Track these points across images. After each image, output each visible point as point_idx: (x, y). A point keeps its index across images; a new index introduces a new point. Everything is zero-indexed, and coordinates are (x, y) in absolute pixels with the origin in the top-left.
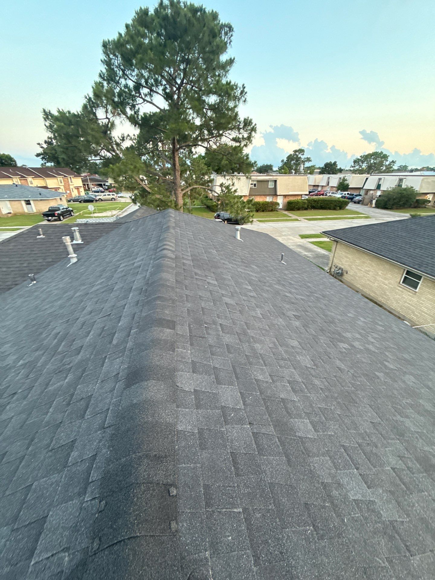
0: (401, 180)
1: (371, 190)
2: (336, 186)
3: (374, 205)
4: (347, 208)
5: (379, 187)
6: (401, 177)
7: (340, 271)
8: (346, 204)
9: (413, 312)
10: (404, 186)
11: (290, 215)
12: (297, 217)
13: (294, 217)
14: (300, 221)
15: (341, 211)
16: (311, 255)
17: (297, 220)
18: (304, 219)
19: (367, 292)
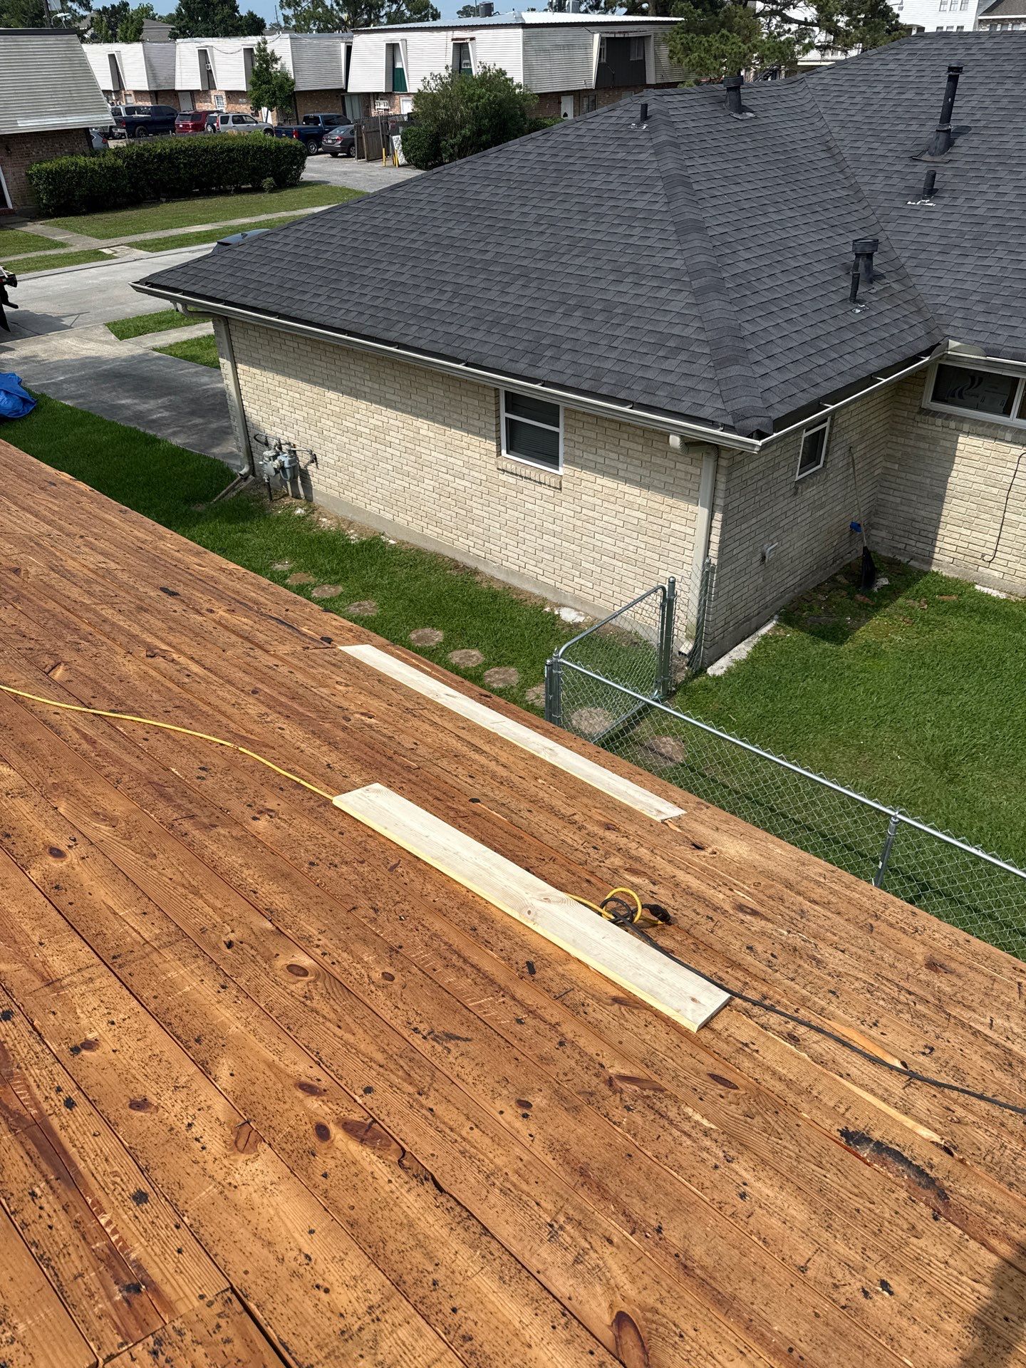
0: (461, 49)
1: (377, 95)
2: (243, 88)
3: (401, 159)
4: (306, 176)
5: (396, 78)
6: (458, 34)
7: (285, 458)
8: (298, 159)
9: (576, 565)
10: (476, 71)
11: (59, 238)
12: (95, 243)
13: (81, 243)
14: (110, 257)
15: (289, 194)
16: (166, 408)
17: (96, 255)
18: (131, 245)
19: (413, 526)
